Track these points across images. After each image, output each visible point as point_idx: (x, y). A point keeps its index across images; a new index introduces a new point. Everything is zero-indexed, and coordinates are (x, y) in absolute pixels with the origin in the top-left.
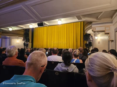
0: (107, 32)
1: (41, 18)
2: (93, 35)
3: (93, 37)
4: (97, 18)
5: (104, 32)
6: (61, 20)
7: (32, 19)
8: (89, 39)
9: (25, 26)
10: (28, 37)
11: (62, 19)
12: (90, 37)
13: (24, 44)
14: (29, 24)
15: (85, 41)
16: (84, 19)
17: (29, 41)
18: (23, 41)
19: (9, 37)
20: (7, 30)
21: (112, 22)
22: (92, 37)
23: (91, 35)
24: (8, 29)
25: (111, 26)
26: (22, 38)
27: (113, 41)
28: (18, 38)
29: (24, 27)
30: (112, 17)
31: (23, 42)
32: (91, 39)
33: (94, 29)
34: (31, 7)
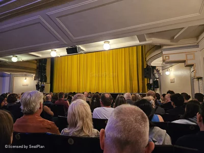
0: (189, 62)
1: (75, 38)
2: (160, 69)
3: (161, 71)
4: (172, 38)
5: (184, 63)
6: (109, 42)
7: (57, 41)
8: (154, 75)
9: (42, 54)
10: (45, 72)
11: (111, 41)
12: (155, 72)
13: (37, 86)
14: (50, 50)
15: (146, 79)
16: (149, 41)
17: (46, 81)
18: (35, 80)
19: (9, 73)
20: (7, 60)
21: (197, 46)
22: (158, 71)
23: (157, 68)
24: (11, 58)
25: (196, 51)
26: (34, 75)
27: (202, 78)
28: (26, 76)
29: (40, 55)
30: (197, 37)
31: (36, 82)
32: (157, 76)
33: (167, 58)
34: (58, 19)
